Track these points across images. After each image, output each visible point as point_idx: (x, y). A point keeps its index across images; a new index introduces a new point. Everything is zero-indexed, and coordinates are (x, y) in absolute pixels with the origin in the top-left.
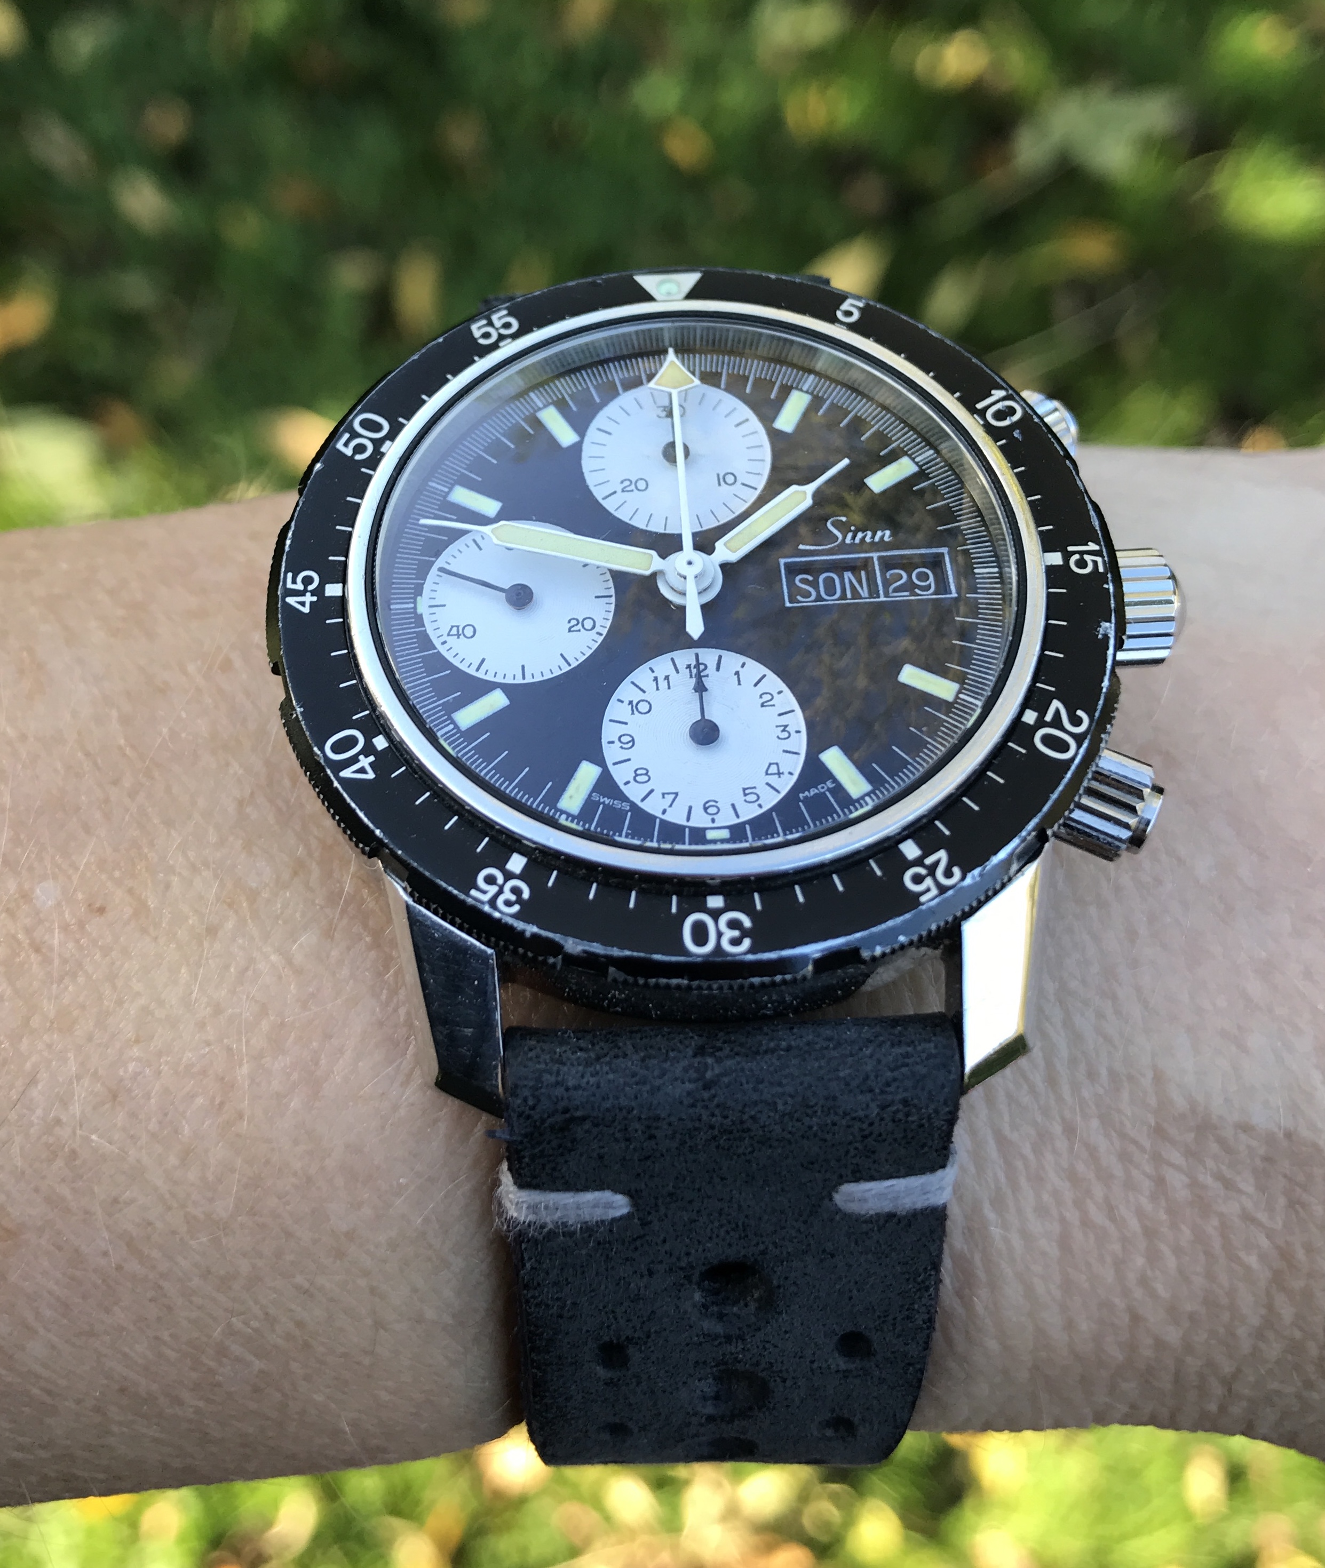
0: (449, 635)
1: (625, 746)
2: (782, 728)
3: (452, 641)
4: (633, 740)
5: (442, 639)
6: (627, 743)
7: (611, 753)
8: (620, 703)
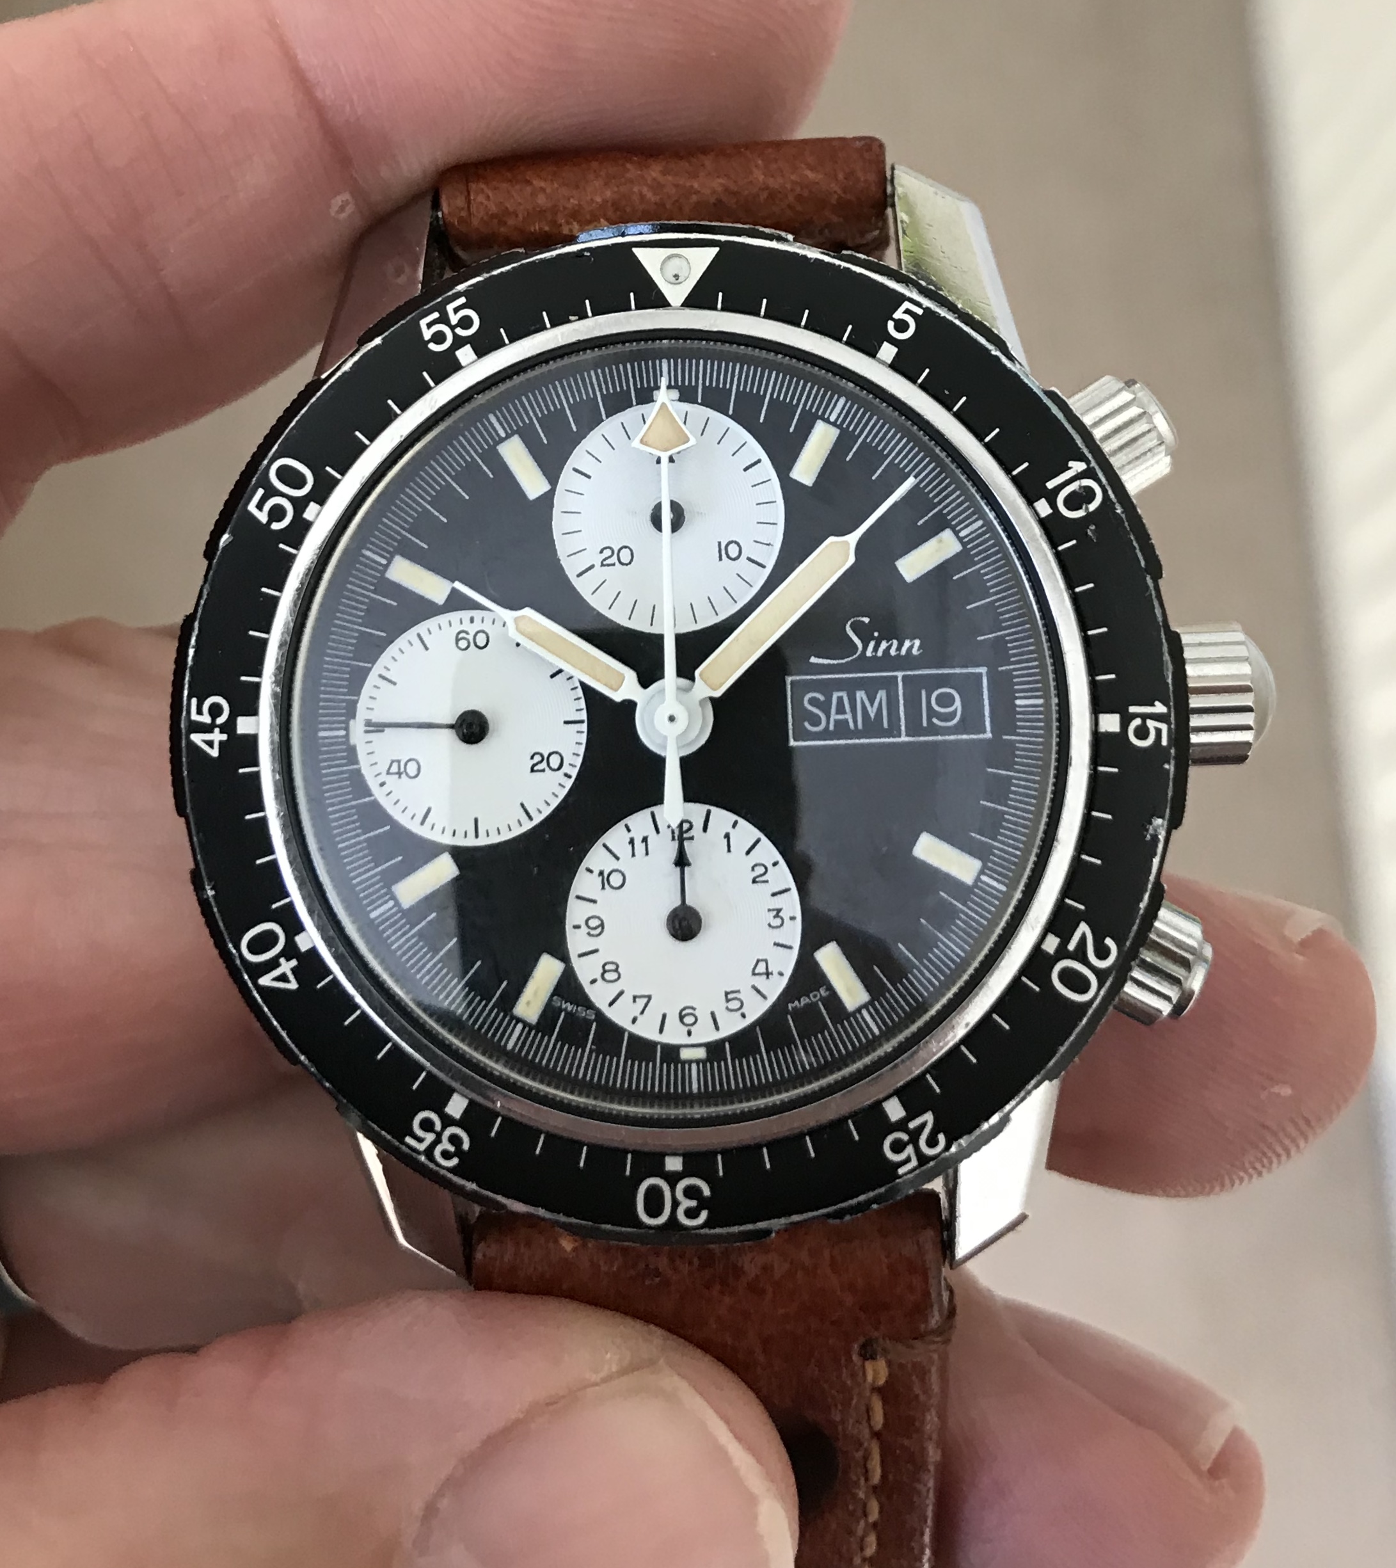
0: (388, 773)
1: (592, 932)
2: (775, 913)
3: (391, 780)
4: (602, 925)
5: (381, 779)
6: (595, 928)
7: (576, 941)
8: (588, 873)
